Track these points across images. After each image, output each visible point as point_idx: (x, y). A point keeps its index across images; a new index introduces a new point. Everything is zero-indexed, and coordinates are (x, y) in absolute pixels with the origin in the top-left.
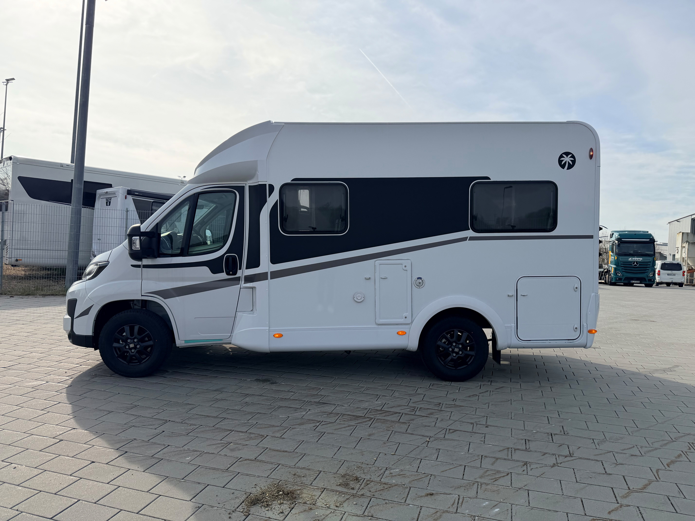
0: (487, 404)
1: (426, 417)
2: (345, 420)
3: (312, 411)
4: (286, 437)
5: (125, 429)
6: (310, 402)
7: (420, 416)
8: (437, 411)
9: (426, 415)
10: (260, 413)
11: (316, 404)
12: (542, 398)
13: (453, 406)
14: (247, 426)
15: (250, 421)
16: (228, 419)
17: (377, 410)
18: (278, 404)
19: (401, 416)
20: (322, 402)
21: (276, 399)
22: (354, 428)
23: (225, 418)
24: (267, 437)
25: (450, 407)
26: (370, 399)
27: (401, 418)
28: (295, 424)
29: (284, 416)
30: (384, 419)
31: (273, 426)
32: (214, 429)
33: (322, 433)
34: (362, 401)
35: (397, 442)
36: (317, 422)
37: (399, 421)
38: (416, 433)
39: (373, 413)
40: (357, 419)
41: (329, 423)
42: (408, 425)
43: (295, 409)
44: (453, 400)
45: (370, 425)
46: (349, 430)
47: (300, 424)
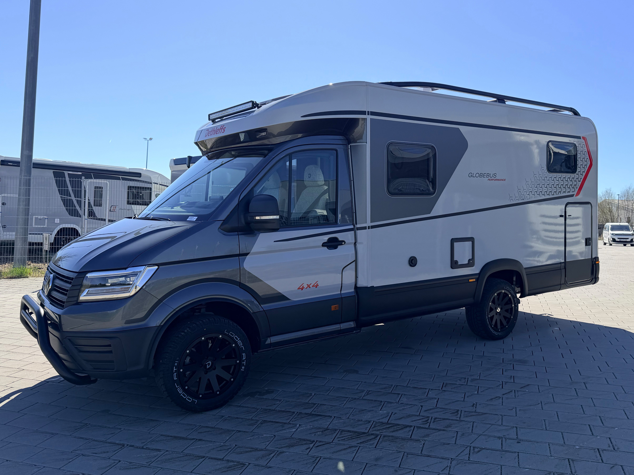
0: (514, 410)
1: (444, 430)
3: (304, 427)
4: (272, 466)
5: (71, 459)
6: (301, 413)
7: (436, 429)
8: (454, 421)
9: (443, 429)
10: (240, 431)
11: (308, 417)
12: (577, 398)
13: (474, 414)
14: (224, 451)
15: (227, 444)
16: (200, 440)
17: (382, 423)
19: (412, 430)
20: (315, 413)
21: (259, 410)
22: (357, 450)
23: (197, 439)
24: (249, 466)
25: (470, 416)
26: (373, 407)
27: (412, 433)
28: (283, 446)
29: (269, 435)
30: (392, 436)
31: (256, 450)
32: (182, 455)
33: (318, 457)
34: (363, 410)
35: (411, 468)
36: (311, 442)
37: (411, 438)
38: (434, 455)
39: (379, 428)
40: (359, 436)
41: (325, 443)
42: (423, 442)
43: (283, 424)
44: (473, 406)
45: (376, 446)
46: (351, 452)
47: (289, 446)
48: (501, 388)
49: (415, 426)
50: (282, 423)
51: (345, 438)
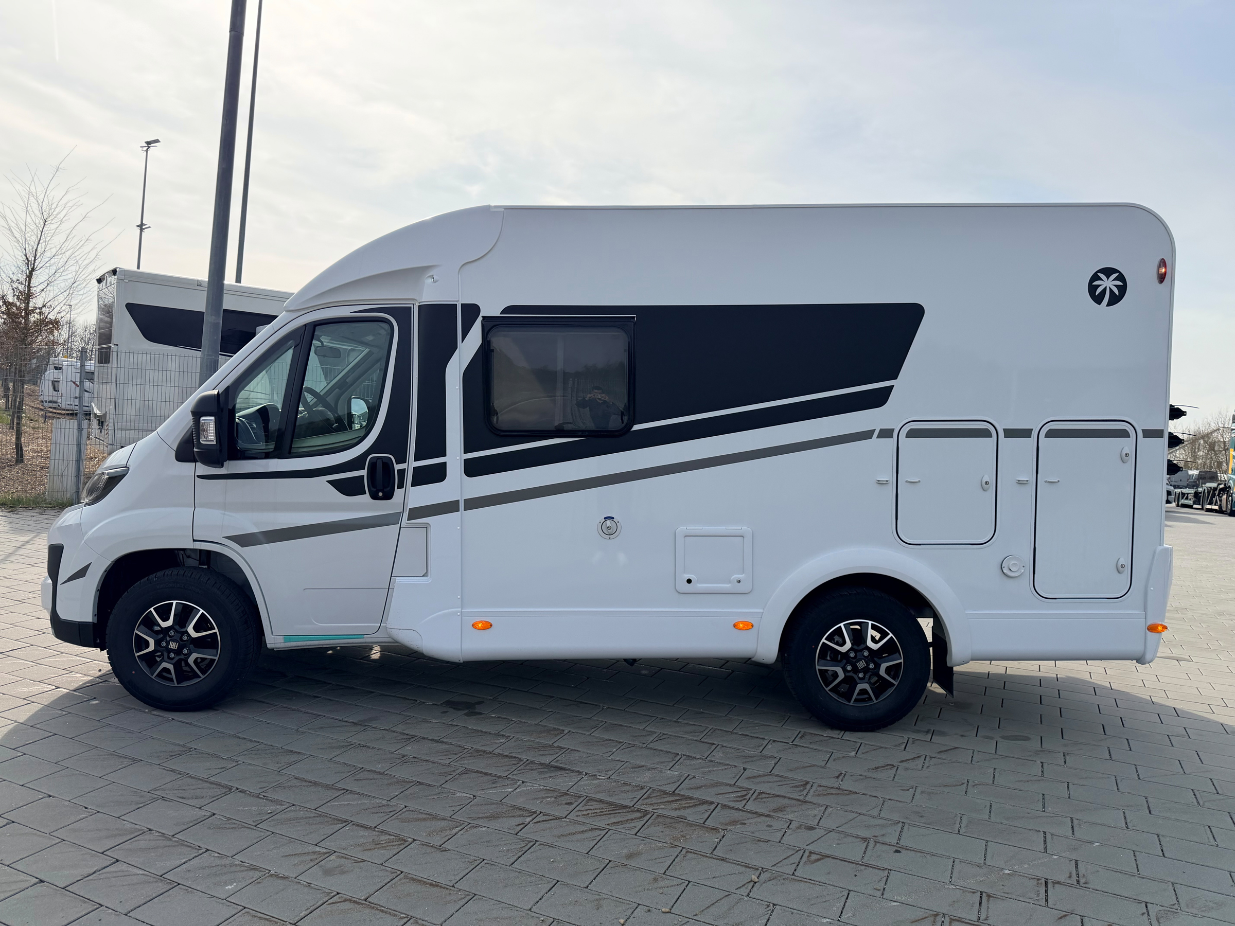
0: (912, 791)
1: (767, 816)
2: (588, 814)
3: (528, 786)
4: (450, 848)
5: (141, 803)
6: (532, 762)
7: (754, 813)
8: (794, 802)
9: (768, 813)
10: (420, 783)
11: (542, 770)
12: (1039, 780)
13: (834, 791)
14: (383, 814)
15: (393, 803)
16: (351, 792)
17: (665, 793)
18: (463, 764)
19: (711, 810)
20: (556, 764)
21: (466, 751)
22: (602, 836)
23: (347, 791)
24: (412, 845)
25: (825, 795)
26: (658, 763)
27: (710, 814)
28: (481, 815)
29: (465, 795)
30: (672, 818)
31: (435, 817)
32: (313, 815)
33: (531, 842)
34: (640, 767)
35: (684, 878)
36: (530, 814)
37: (704, 823)
38: (734, 859)
39: (654, 801)
40: (614, 812)
41: (553, 818)
42: (722, 834)
43: (495, 778)
44: (837, 777)
45: (639, 831)
46: (590, 839)
47: (491, 817)
48: (903, 749)
49: (718, 804)
50: (495, 776)
51: (589, 812)
